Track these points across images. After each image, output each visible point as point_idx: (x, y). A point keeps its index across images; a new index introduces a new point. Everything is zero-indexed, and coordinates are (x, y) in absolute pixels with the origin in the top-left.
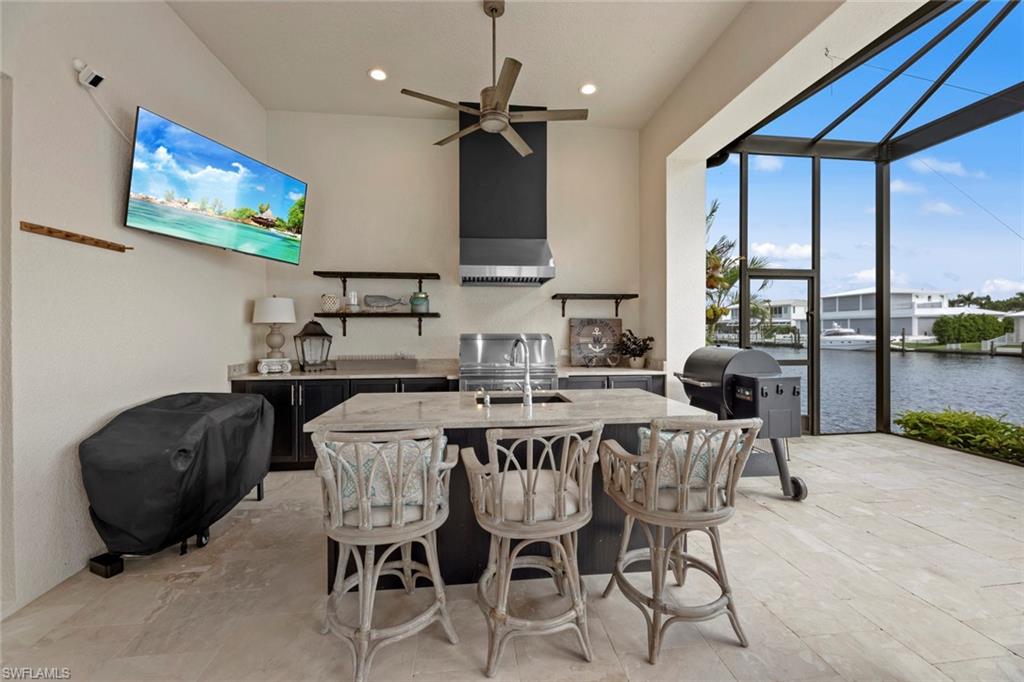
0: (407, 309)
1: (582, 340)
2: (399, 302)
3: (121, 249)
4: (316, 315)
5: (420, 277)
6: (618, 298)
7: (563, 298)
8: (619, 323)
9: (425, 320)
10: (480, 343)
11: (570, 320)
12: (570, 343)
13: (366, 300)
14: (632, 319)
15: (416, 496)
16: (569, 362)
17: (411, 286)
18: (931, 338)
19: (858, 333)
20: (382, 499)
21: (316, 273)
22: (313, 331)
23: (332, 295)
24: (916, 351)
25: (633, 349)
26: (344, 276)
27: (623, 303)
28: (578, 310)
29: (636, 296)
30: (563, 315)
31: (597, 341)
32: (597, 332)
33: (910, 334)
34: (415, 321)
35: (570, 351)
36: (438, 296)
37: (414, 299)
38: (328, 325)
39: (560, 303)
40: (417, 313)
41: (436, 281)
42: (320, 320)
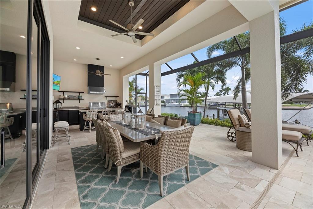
0: (77, 98)
1: (110, 103)
2: (76, 97)
4: (59, 99)
5: (80, 92)
6: (116, 97)
7: (107, 97)
8: (116, 100)
9: (80, 100)
10: (91, 104)
11: (108, 100)
12: (108, 104)
13: (69, 96)
14: (118, 100)
15: (95, 116)
16: (108, 107)
17: (78, 94)
18: (189, 104)
19: (176, 103)
20: (92, 116)
21: (59, 91)
22: (58, 102)
23: (61, 95)
24: (186, 106)
25: (118, 105)
26: (63, 92)
27: (117, 97)
28: (109, 99)
29: (119, 96)
31: (113, 104)
32: (113, 102)
33: (185, 103)
34: (79, 100)
35: (108, 105)
36: (83, 96)
37: (79, 96)
39: (106, 97)
40: (79, 99)
41: (83, 93)
42: (59, 100)
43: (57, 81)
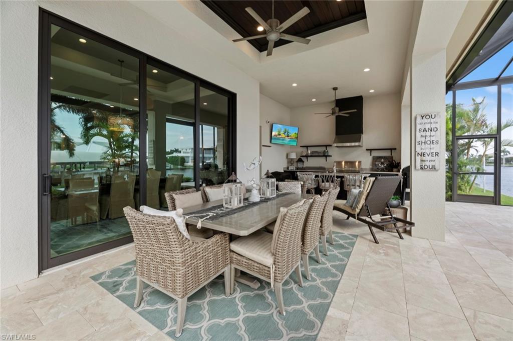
0: (322, 154)
1: (377, 163)
2: (320, 153)
3: (270, 146)
4: (301, 156)
5: (326, 146)
6: (391, 149)
7: (371, 150)
8: (392, 157)
9: (328, 158)
10: (343, 163)
11: (373, 157)
12: (373, 164)
13: (312, 152)
17: (324, 148)
21: (301, 146)
22: (300, 160)
23: (304, 151)
25: (395, 166)
26: (307, 147)
28: (376, 154)
29: (396, 149)
30: (371, 155)
31: (382, 163)
32: (383, 160)
34: (325, 158)
35: (373, 166)
36: (331, 151)
37: (324, 152)
38: (303, 159)
39: (369, 151)
40: (325, 155)
41: (330, 147)
42: (302, 158)
43: (294, 134)
